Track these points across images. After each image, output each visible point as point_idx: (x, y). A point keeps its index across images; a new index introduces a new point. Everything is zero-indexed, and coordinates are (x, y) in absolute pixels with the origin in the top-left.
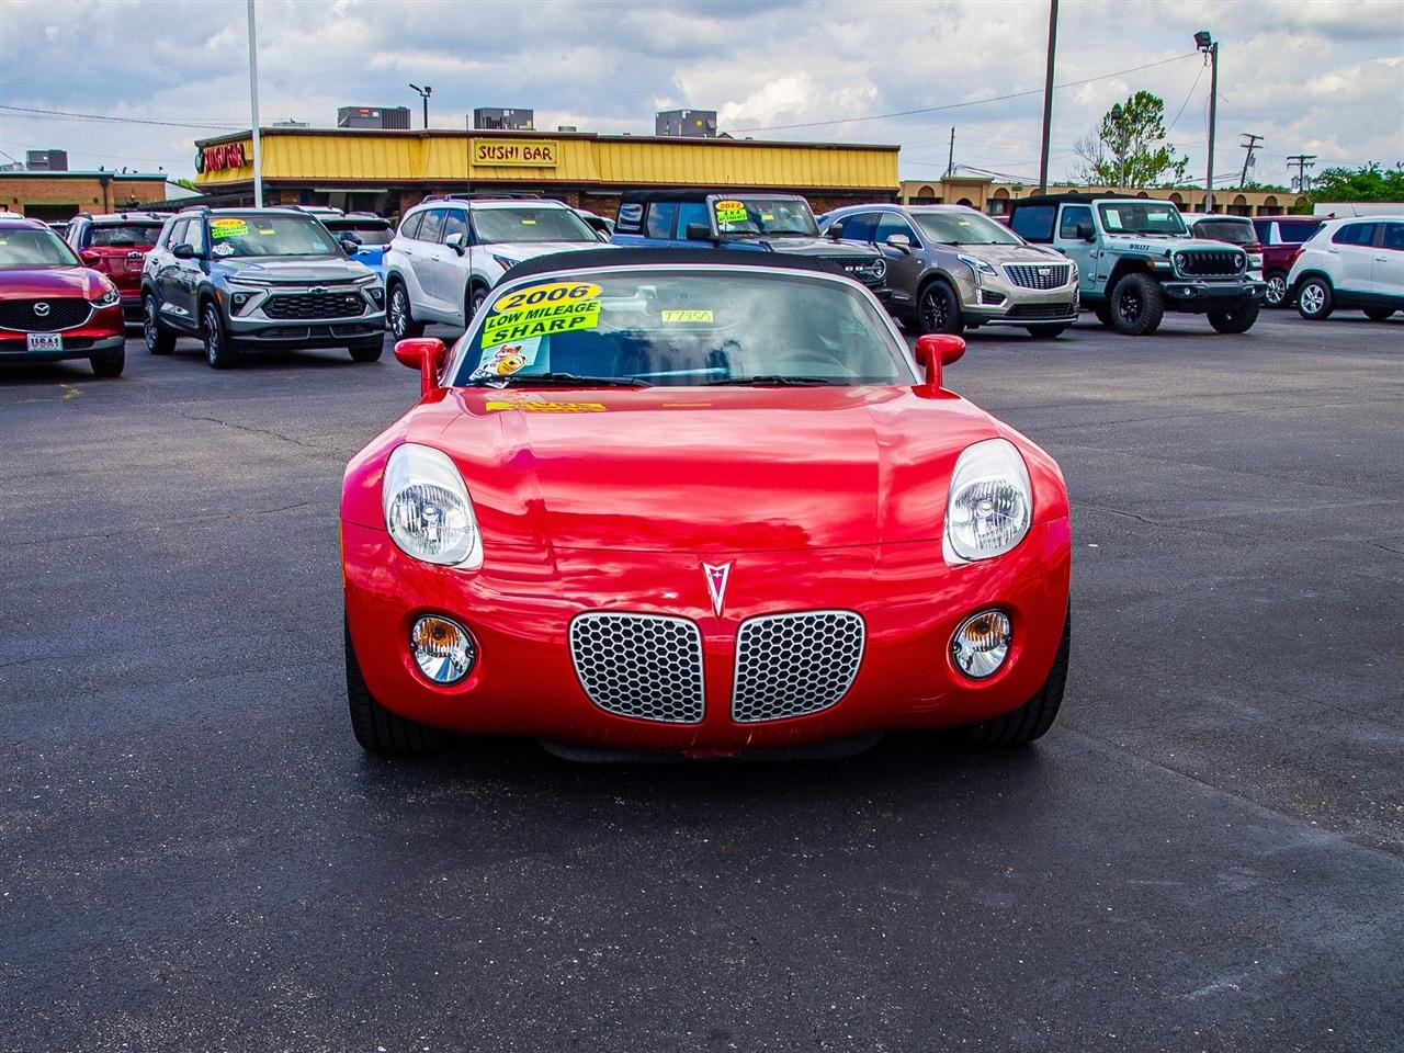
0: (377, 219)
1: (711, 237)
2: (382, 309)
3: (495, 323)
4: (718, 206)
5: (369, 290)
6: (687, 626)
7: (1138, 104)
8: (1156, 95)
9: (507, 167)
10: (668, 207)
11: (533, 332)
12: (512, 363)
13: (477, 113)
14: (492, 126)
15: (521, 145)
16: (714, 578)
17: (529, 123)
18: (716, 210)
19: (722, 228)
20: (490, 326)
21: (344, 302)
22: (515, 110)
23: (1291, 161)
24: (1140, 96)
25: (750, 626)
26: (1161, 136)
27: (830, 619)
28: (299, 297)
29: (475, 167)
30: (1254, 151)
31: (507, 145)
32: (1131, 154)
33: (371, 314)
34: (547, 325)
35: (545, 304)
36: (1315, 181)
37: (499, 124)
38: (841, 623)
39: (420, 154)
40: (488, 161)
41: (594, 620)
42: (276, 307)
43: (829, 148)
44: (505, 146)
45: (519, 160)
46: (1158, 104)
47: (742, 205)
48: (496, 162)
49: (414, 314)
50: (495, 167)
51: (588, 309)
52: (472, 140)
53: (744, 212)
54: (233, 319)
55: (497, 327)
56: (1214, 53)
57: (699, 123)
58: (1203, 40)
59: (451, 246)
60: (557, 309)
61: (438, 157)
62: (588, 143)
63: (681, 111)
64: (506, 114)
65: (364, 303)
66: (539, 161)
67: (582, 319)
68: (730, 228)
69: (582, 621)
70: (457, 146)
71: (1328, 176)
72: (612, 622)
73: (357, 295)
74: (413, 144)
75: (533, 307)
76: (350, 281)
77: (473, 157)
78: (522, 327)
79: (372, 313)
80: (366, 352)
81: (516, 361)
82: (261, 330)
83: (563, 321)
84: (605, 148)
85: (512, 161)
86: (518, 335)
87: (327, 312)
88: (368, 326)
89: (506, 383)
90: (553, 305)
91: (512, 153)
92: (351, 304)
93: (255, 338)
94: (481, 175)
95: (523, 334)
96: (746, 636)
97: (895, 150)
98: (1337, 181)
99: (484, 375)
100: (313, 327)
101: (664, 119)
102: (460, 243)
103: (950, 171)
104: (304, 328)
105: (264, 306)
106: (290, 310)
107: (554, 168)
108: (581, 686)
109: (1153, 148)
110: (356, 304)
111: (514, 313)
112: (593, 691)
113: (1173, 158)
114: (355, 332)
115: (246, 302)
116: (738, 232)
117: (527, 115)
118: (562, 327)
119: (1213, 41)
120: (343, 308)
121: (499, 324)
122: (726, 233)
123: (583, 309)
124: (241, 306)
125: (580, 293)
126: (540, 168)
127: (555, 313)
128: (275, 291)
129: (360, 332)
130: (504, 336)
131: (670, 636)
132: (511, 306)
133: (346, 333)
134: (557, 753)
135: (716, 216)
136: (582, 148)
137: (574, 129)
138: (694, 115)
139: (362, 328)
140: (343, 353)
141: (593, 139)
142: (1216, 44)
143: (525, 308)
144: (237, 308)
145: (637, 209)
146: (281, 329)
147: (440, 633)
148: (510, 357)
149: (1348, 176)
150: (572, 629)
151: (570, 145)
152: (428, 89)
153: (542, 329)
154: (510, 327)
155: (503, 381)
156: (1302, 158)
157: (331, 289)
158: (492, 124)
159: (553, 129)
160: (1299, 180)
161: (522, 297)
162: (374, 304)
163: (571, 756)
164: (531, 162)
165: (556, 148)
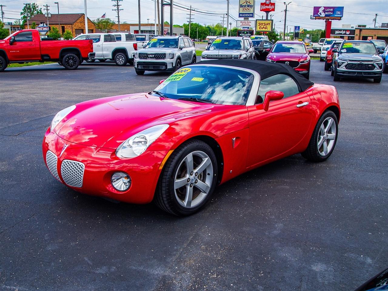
2: (381, 69)
5: (377, 64)
21: (368, 66)
28: (355, 64)
33: (377, 70)
42: (349, 66)
54: (338, 69)
65: (375, 67)
73: (373, 65)
76: (371, 61)
82: (344, 72)
87: (362, 69)
88: (375, 73)
92: (370, 67)
93: (342, 74)
100: (358, 72)
104: (355, 72)
105: (346, 66)
106: (352, 67)
110: (372, 67)
114: (370, 75)
115: (342, 64)
120: (367, 68)
124: (340, 65)
128: (349, 62)
133: (368, 75)
139: (373, 74)
144: (339, 66)
146: (349, 72)
157: (365, 63)
162: (378, 67)
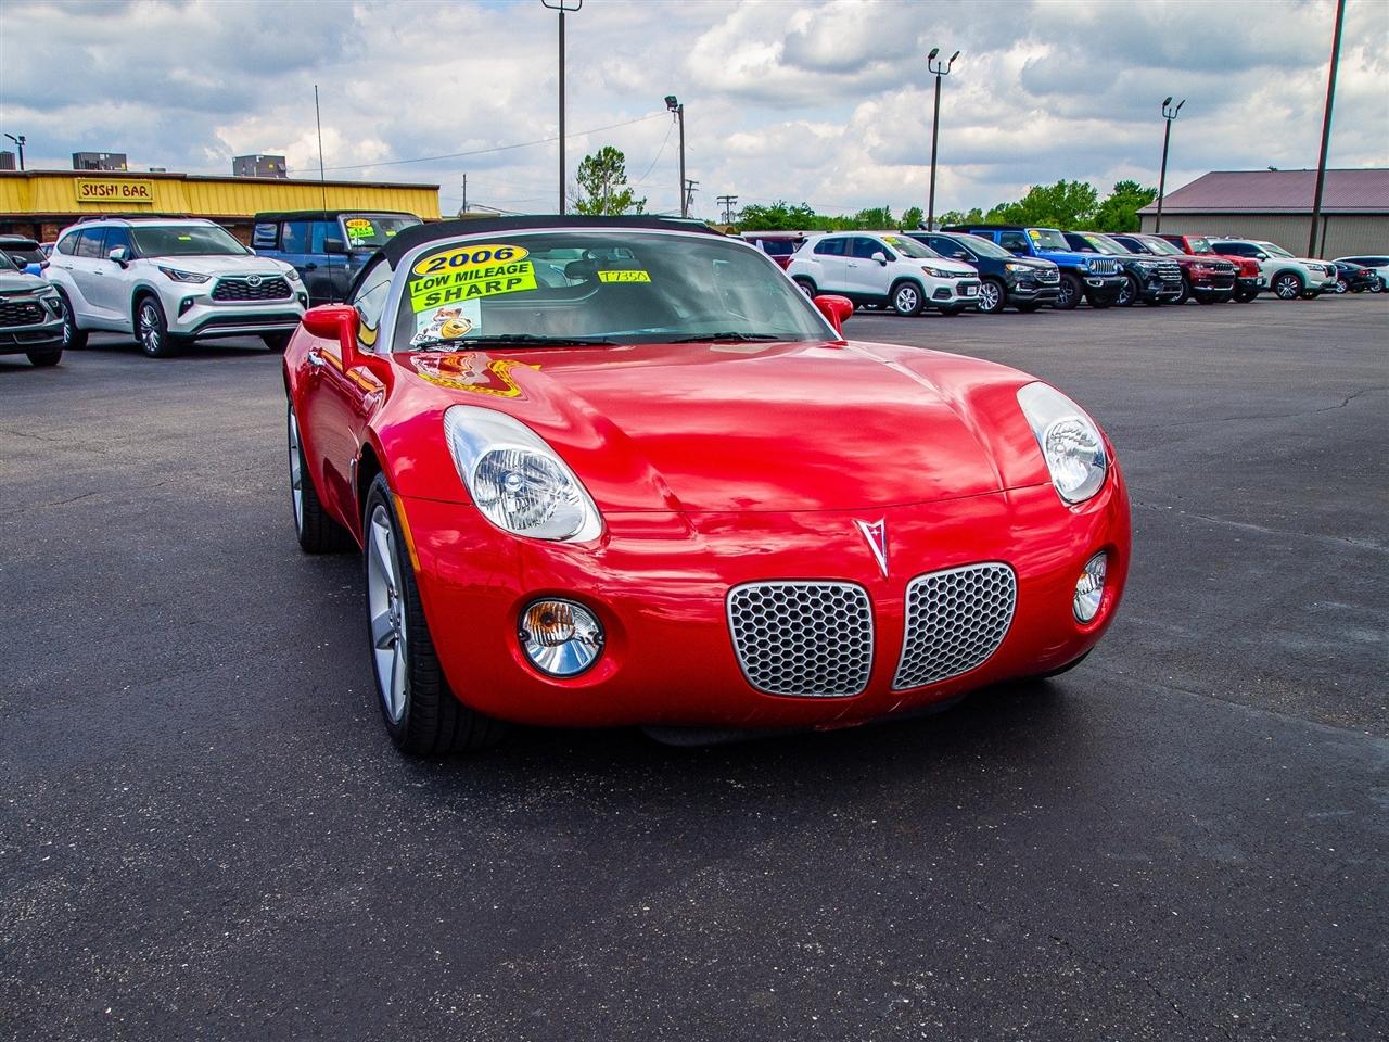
0: (26, 240)
1: (345, 250)
2: (60, 317)
3: (421, 286)
4: (348, 224)
5: (47, 300)
6: (855, 590)
7: (606, 155)
8: (618, 149)
9: (109, 203)
10: (300, 225)
11: (468, 295)
12: (456, 326)
13: (76, 157)
14: (88, 167)
15: (120, 184)
16: (873, 535)
17: (123, 165)
18: (347, 227)
19: (353, 242)
20: (417, 290)
21: (25, 311)
22: (110, 155)
23: (721, 200)
24: (608, 151)
25: (917, 585)
26: (623, 182)
27: (986, 571)
29: (80, 202)
30: (692, 192)
31: (108, 183)
32: (602, 195)
33: (49, 322)
34: (482, 287)
35: (470, 266)
36: (740, 215)
37: (96, 166)
38: (995, 575)
39: (29, 191)
40: (91, 197)
41: (754, 591)
43: (383, 187)
44: (105, 184)
45: (120, 197)
46: (621, 156)
47: (368, 223)
48: (98, 198)
49: (79, 322)
50: (98, 203)
51: (520, 271)
52: (76, 179)
53: (370, 229)
55: (425, 291)
56: (680, 112)
57: (271, 166)
58: (671, 102)
59: (114, 260)
60: (487, 270)
61: (45, 193)
62: (179, 182)
63: (255, 156)
64: (102, 157)
65: (44, 311)
66: (137, 198)
67: (519, 281)
68: (361, 242)
69: (741, 593)
70: (62, 186)
71: (748, 211)
72: (774, 592)
73: (36, 304)
74: (21, 183)
75: (462, 270)
76: (28, 292)
77: (77, 195)
78: (454, 290)
79: (51, 321)
80: (45, 357)
81: (460, 324)
83: (498, 283)
84: (193, 187)
85: (113, 197)
86: (453, 298)
87: (10, 321)
88: (49, 332)
89: (456, 348)
90: (482, 268)
91: (112, 190)
92: (31, 312)
94: (86, 210)
95: (458, 297)
96: (913, 597)
97: (435, 188)
98: (755, 215)
99: (426, 339)
101: (240, 162)
102: (123, 257)
103: (464, 208)
107: (151, 203)
108: (740, 666)
109: (618, 191)
110: (34, 313)
111: (440, 276)
112: (752, 670)
113: (633, 199)
114: (36, 339)
116: (367, 246)
117: (122, 158)
118: (499, 289)
119: (679, 103)
120: (24, 316)
121: (426, 287)
122: (357, 246)
123: (515, 270)
125: (506, 256)
126: (138, 204)
127: (486, 275)
129: (42, 338)
130: (437, 300)
131: (839, 603)
132: (433, 269)
133: (29, 340)
134: (664, 740)
135: (348, 233)
136: (174, 186)
137: (164, 170)
138: (267, 159)
139: (43, 335)
140: (21, 358)
141: (183, 179)
142: (681, 106)
143: (451, 271)
145: (273, 228)
147: (548, 619)
148: (452, 321)
149: (763, 211)
150: (730, 603)
151: (163, 184)
152: (22, 138)
153: (478, 291)
154: (442, 289)
155: (453, 345)
156: (728, 198)
157: (12, 300)
158: (88, 165)
159: (145, 170)
160: (728, 214)
161: (443, 260)
162: (52, 311)
163: (677, 741)
164: (130, 199)
165: (152, 187)
